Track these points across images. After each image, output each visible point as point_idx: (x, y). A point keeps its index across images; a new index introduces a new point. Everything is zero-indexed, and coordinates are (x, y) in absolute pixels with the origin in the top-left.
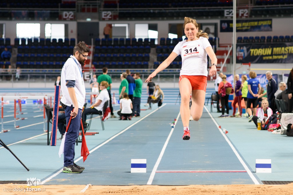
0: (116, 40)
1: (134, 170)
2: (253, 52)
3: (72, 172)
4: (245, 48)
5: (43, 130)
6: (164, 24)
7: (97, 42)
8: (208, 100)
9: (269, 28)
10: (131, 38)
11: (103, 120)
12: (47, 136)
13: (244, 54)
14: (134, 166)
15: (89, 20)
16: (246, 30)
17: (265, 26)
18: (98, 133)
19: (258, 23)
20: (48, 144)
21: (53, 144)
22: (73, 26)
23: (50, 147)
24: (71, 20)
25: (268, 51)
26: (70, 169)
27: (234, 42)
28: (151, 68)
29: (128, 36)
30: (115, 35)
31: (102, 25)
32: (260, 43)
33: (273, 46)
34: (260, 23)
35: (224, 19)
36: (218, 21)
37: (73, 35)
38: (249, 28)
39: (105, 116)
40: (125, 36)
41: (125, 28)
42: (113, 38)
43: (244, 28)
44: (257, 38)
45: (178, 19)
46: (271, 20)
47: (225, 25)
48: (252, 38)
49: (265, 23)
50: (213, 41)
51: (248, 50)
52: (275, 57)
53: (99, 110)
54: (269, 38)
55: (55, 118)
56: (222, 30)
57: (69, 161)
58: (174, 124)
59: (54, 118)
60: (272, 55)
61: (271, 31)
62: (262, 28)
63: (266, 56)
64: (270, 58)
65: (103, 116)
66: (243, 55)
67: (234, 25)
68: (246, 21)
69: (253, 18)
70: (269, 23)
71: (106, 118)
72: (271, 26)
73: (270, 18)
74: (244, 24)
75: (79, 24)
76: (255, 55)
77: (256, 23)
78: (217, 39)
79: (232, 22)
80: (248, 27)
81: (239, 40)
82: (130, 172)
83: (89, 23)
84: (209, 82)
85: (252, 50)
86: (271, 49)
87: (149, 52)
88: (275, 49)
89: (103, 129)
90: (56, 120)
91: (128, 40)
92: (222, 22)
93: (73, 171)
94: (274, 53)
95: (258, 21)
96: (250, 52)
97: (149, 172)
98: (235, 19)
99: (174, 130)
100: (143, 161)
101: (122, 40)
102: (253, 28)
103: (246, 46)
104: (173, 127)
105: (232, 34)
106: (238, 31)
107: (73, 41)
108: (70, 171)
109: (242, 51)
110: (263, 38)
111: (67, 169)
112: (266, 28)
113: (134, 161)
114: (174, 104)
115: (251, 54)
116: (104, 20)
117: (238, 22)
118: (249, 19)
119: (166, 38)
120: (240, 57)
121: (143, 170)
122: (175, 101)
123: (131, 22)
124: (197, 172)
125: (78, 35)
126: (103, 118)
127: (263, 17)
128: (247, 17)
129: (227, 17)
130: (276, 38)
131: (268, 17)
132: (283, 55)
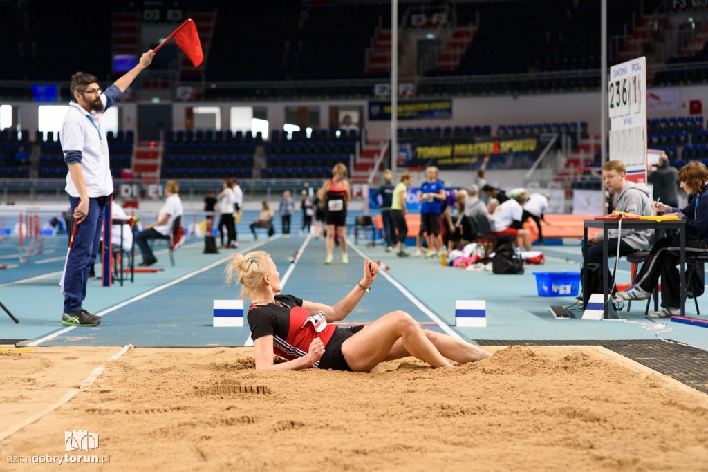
0: (200, 133)
2: (422, 152)
4: (408, 147)
6: (277, 108)
7: (169, 135)
9: (447, 114)
10: (225, 130)
11: (172, 248)
13: (407, 156)
15: (156, 101)
16: (411, 118)
17: (441, 110)
18: (163, 270)
19: (430, 106)
22: (131, 110)
24: (128, 101)
25: (447, 151)
26: (75, 319)
27: (394, 137)
28: (256, 177)
29: (221, 127)
30: (198, 125)
31: (178, 111)
32: (434, 137)
33: (454, 142)
34: (433, 106)
35: (374, 99)
36: (364, 103)
37: (132, 126)
38: (415, 114)
40: (215, 127)
41: (213, 116)
42: (195, 130)
43: (408, 114)
44: (428, 130)
45: (299, 99)
46: (450, 101)
47: (376, 110)
48: (419, 130)
49: (440, 106)
50: (357, 134)
51: (413, 149)
52: (457, 161)
54: (448, 130)
56: (372, 117)
57: (74, 301)
58: (295, 258)
60: (452, 157)
61: (451, 118)
62: (436, 114)
63: (444, 158)
64: (450, 161)
66: (405, 157)
67: (394, 110)
68: (410, 103)
69: (422, 97)
70: (446, 105)
72: (450, 110)
73: (449, 98)
74: (407, 107)
75: (142, 110)
76: (425, 156)
77: (426, 107)
78: (363, 132)
79: (389, 104)
80: (413, 111)
81: (400, 132)
82: (212, 326)
83: (156, 106)
85: (420, 150)
86: (451, 147)
87: (253, 152)
88: (457, 147)
91: (220, 134)
92: (371, 104)
93: (83, 322)
94: (455, 154)
95: (429, 102)
96: (417, 152)
98: (394, 99)
99: (296, 266)
101: (210, 133)
102: (421, 115)
103: (410, 142)
104: (293, 262)
105: (390, 124)
106: (400, 118)
107: (130, 134)
109: (405, 150)
110: (438, 130)
111: (71, 318)
112: (442, 114)
115: (419, 155)
116: (180, 100)
117: (399, 103)
118: (414, 99)
119: (280, 129)
120: (402, 159)
123: (225, 105)
125: (140, 124)
126: (172, 244)
127: (437, 97)
128: (411, 96)
129: (378, 97)
130: (458, 129)
131: (445, 96)
132: (470, 156)
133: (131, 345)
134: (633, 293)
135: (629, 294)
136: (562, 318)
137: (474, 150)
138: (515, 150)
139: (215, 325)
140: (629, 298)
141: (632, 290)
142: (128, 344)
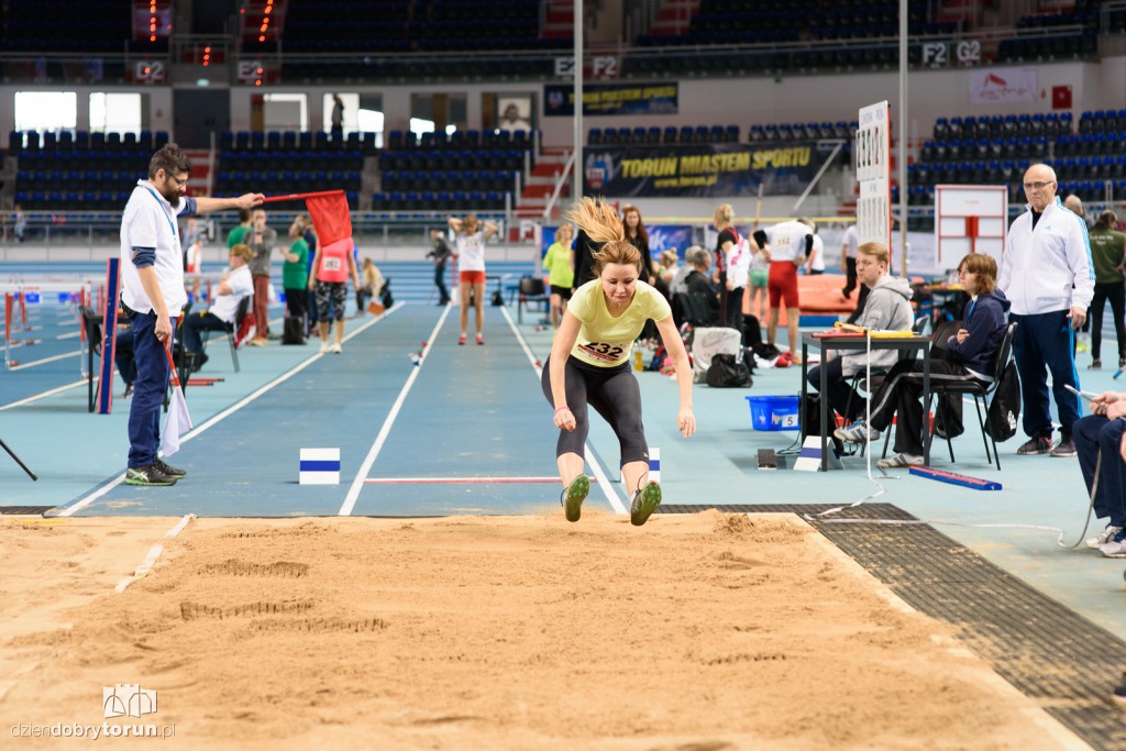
0: (274, 136)
1: (307, 478)
2: (630, 167)
3: (151, 481)
4: (608, 159)
5: (79, 372)
6: (398, 95)
7: (225, 139)
8: (513, 293)
9: (670, 105)
10: (314, 131)
11: (235, 345)
12: (87, 389)
13: (606, 173)
14: (308, 466)
15: (203, 83)
16: (612, 112)
17: (660, 100)
18: (223, 380)
19: (642, 94)
20: (91, 408)
21: (105, 410)
22: (163, 98)
23: (96, 417)
24: (158, 83)
25: (669, 166)
26: (143, 475)
27: (579, 142)
28: (365, 208)
29: (308, 126)
30: (273, 122)
31: (240, 100)
32: (648, 143)
33: (680, 153)
34: (648, 93)
35: (555, 82)
36: (539, 87)
37: (164, 124)
38: (619, 105)
39: (242, 334)
40: (299, 126)
41: (297, 104)
42: (267, 131)
43: (606, 107)
44: (640, 131)
45: (434, 82)
46: (675, 85)
47: (556, 99)
48: (625, 132)
49: (659, 93)
50: (527, 137)
51: (616, 162)
52: (685, 182)
53: (225, 320)
54: (671, 131)
55: (108, 341)
56: (550, 111)
57: (143, 454)
58: (420, 355)
59: (106, 342)
60: (677, 175)
61: (676, 112)
62: (653, 105)
63: (663, 177)
64: (674, 182)
65: (235, 334)
66: (603, 176)
67: (578, 98)
68: (611, 88)
69: (630, 79)
70: (669, 92)
71: (243, 341)
72: (674, 100)
73: (674, 80)
74: (607, 95)
75: (178, 96)
76: (634, 175)
77: (636, 94)
78: (536, 134)
79: (571, 89)
80: (616, 102)
81: (594, 135)
82: (298, 483)
83: (203, 91)
84: (515, 246)
85: (626, 164)
86: (675, 161)
87: (361, 167)
88: (685, 160)
89: (237, 369)
90: (111, 346)
91: (305, 136)
92: (548, 90)
93: (153, 480)
94: (682, 171)
95: (642, 87)
96: (622, 168)
97: (346, 483)
98: (579, 83)
99: (420, 372)
100: (332, 454)
101: (290, 136)
102: (630, 107)
103: (611, 151)
104: (417, 364)
105: (572, 122)
106: (587, 112)
107: (162, 138)
108: (144, 480)
109: (601, 165)
110: (656, 131)
111: (137, 474)
112: (662, 106)
113: (308, 454)
114: (424, 302)
115: (625, 174)
116: (242, 83)
117: (587, 89)
118: (618, 81)
119: (404, 131)
120: (596, 180)
121: (331, 478)
122: (428, 295)
123: (314, 90)
124: (471, 482)
125: (177, 122)
126: (236, 340)
127: (654, 78)
128: (612, 77)
129: (560, 77)
130: (687, 130)
131: (667, 77)
132: (706, 175)
133: (192, 515)
134: (859, 431)
135: (853, 433)
136: (766, 468)
137: (711, 165)
138: (776, 165)
139: (301, 483)
140: (854, 438)
141: (857, 427)
142: (188, 514)
